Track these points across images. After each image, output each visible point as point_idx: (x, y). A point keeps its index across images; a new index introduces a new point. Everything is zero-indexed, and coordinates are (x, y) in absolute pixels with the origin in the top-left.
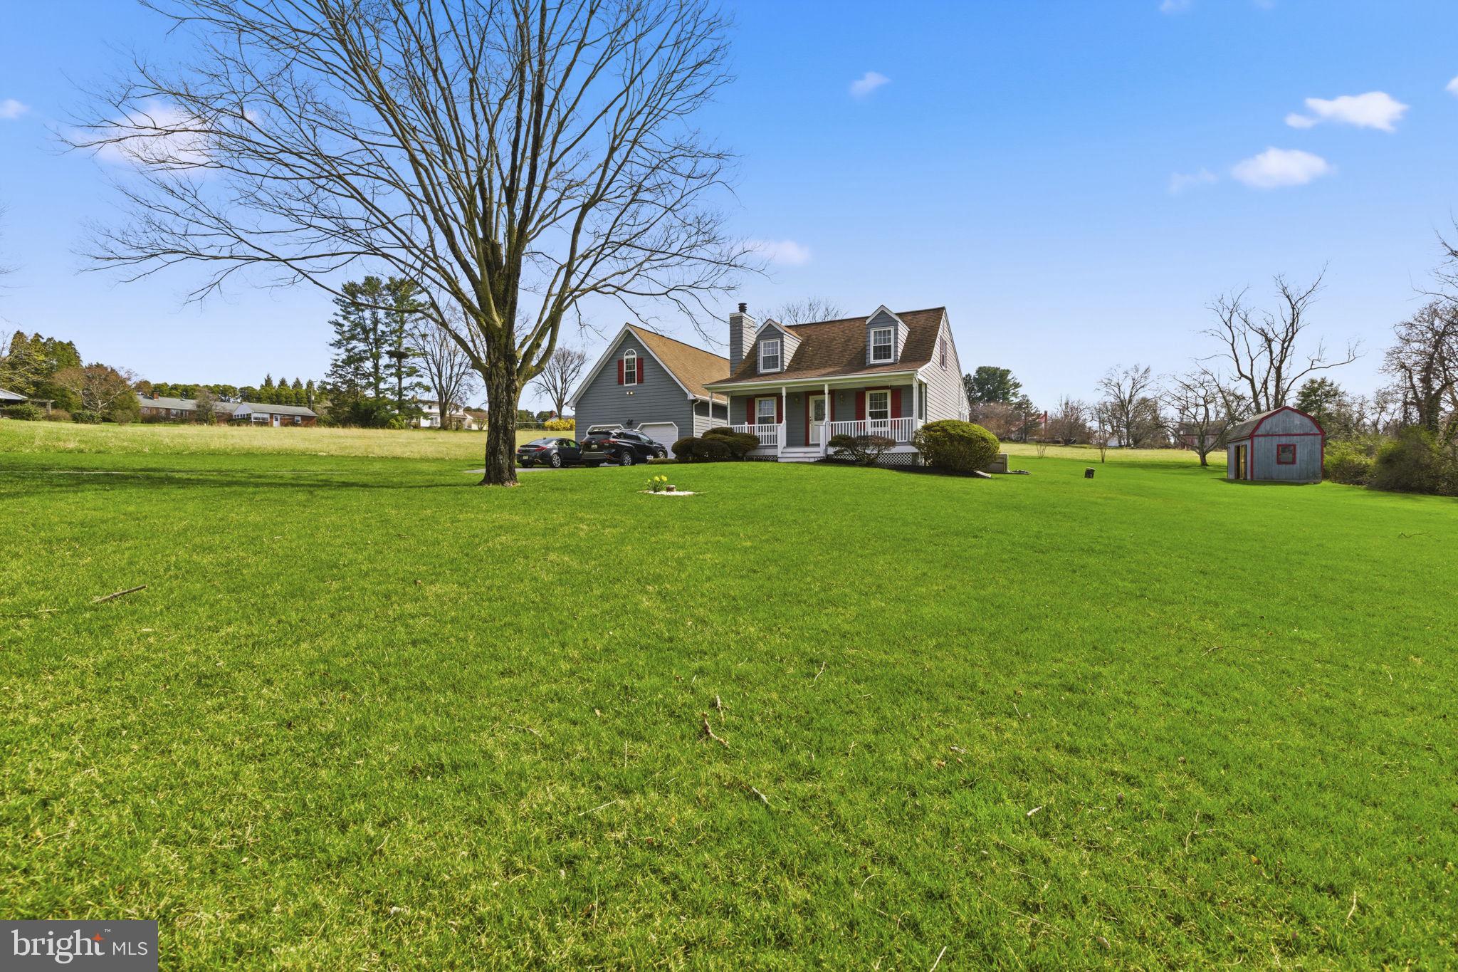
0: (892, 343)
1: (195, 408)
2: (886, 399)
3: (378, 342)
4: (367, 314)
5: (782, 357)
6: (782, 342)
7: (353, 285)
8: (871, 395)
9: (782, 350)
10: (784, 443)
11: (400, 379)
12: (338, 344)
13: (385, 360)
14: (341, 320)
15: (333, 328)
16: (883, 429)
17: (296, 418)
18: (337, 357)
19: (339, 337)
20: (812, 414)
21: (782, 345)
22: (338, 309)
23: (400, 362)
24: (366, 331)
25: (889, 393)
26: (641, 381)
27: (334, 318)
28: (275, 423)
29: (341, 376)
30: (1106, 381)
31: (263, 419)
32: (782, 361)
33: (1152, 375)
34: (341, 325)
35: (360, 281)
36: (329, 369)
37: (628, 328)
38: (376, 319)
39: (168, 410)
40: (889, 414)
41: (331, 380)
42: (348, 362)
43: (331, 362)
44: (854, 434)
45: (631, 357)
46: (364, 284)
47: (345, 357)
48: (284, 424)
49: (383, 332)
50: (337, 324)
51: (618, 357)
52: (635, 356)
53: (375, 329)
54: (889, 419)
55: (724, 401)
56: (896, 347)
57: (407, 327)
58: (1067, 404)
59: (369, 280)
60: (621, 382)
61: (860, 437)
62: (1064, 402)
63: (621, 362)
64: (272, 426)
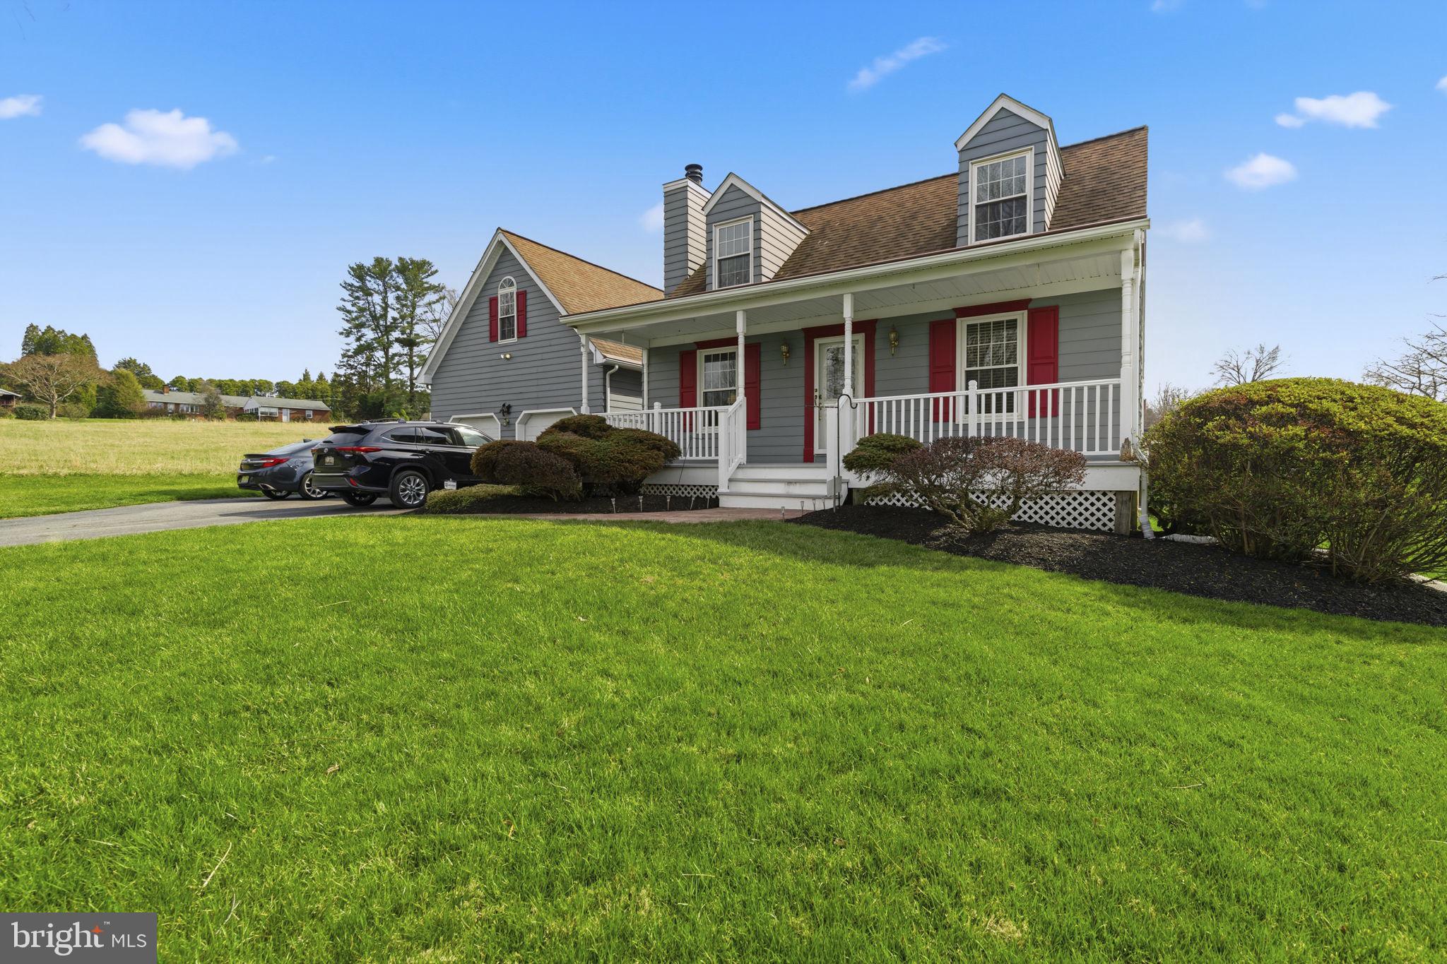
0: (1029, 191)
1: (203, 403)
2: (1012, 337)
3: (388, 330)
4: (377, 299)
5: (758, 257)
6: (758, 221)
7: (360, 267)
8: (971, 329)
9: (758, 239)
10: (742, 456)
11: (412, 370)
12: (348, 333)
13: (396, 348)
14: (349, 306)
15: (342, 315)
16: (1004, 417)
17: (307, 412)
18: (348, 347)
19: (347, 326)
20: (821, 382)
21: (758, 230)
22: (346, 294)
23: (411, 350)
24: (375, 318)
25: (1022, 317)
26: (523, 333)
27: (341, 304)
28: (285, 418)
29: (351, 367)
30: (1222, 363)
31: (271, 414)
32: (758, 266)
33: (1281, 357)
34: (349, 312)
35: (369, 263)
36: (338, 358)
37: (501, 237)
38: (386, 304)
39: (177, 405)
40: (1023, 374)
41: (342, 372)
42: (359, 351)
43: (342, 352)
44: (926, 435)
45: (508, 290)
46: (374, 266)
47: (355, 347)
48: (293, 419)
49: (394, 319)
50: (343, 309)
51: (490, 293)
52: (514, 289)
53: (384, 316)
54: (1022, 390)
55: (635, 358)
56: (1040, 199)
57: (418, 311)
58: (1166, 392)
59: (379, 261)
60: (493, 338)
61: (941, 444)
62: (1163, 389)
63: (493, 301)
64: (281, 420)
